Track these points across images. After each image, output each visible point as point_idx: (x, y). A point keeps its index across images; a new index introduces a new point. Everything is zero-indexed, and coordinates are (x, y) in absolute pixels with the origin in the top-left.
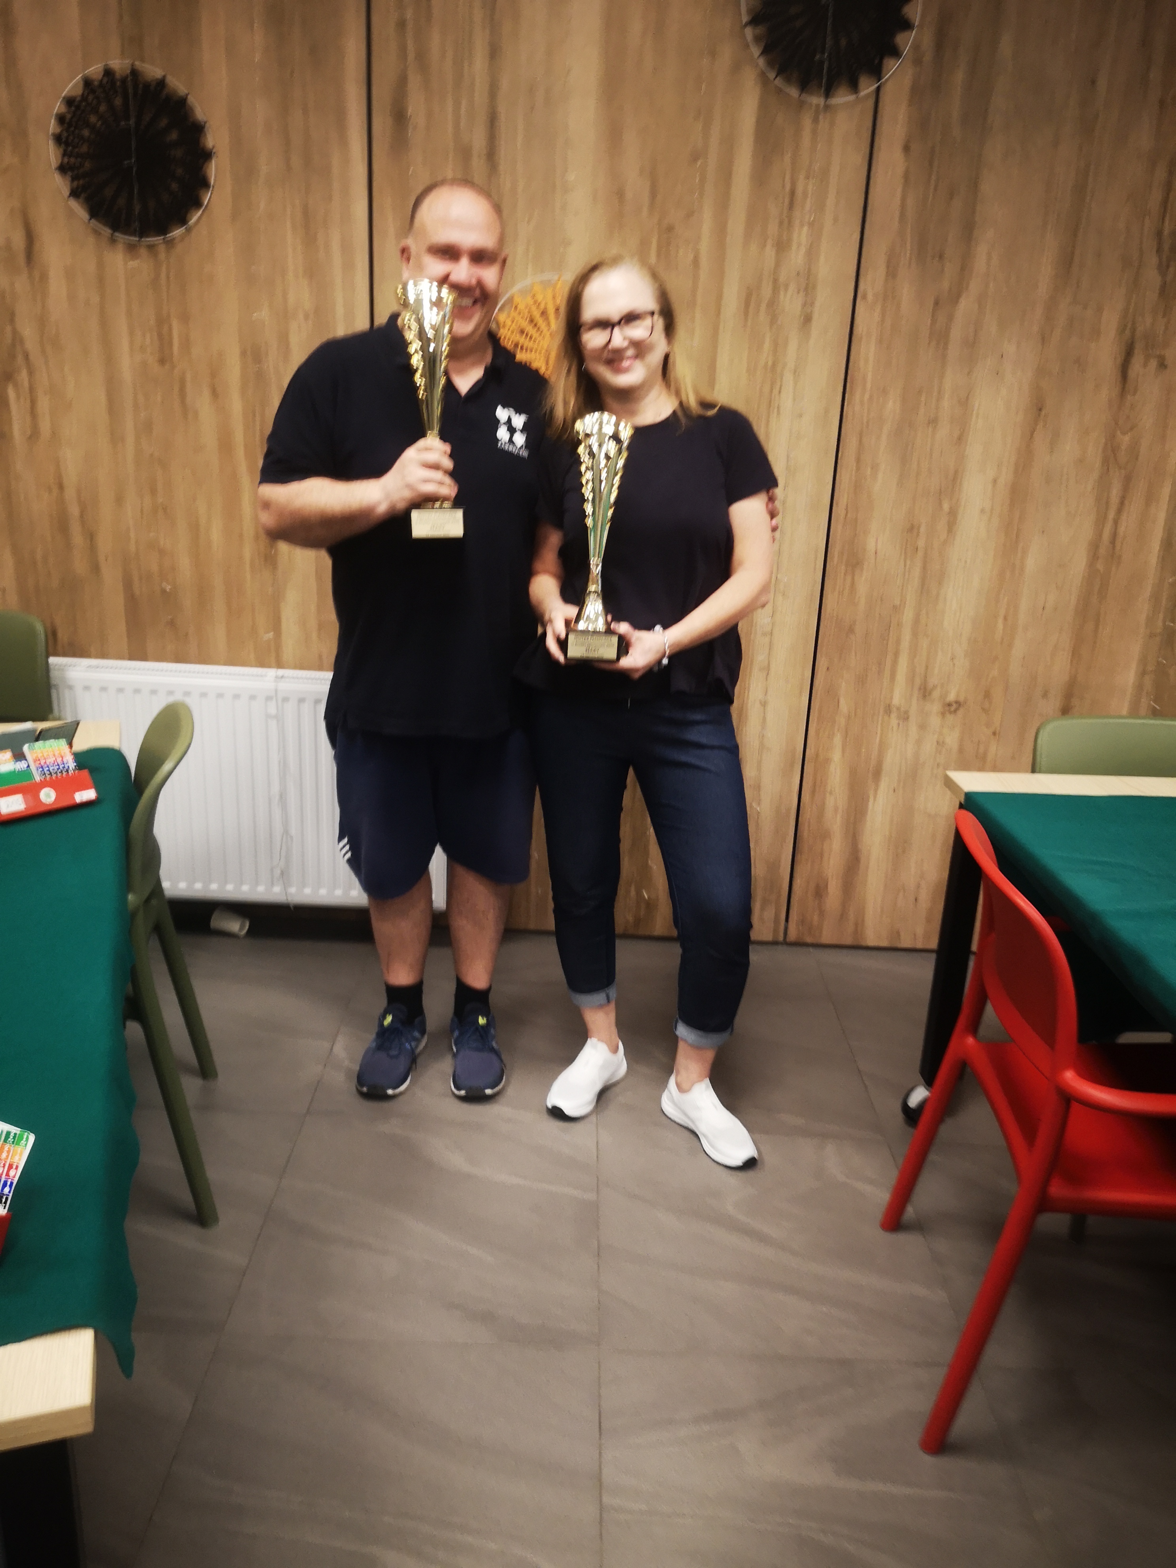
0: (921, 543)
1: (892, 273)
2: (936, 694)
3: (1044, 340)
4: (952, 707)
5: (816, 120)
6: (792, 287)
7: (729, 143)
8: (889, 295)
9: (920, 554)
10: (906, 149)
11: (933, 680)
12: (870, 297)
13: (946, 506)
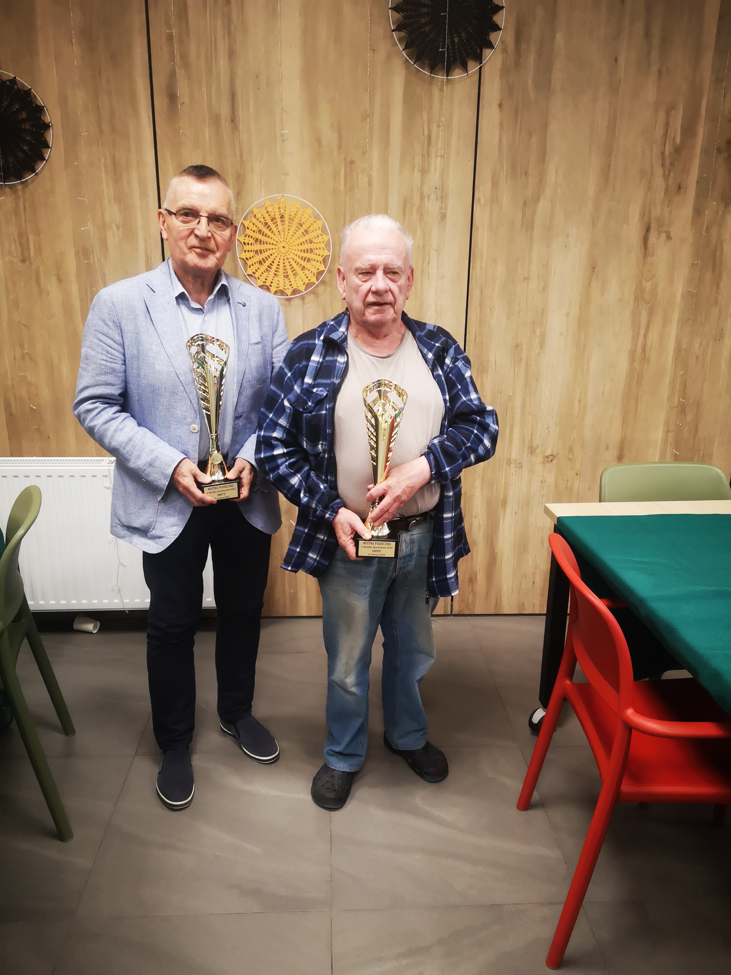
0: (524, 355)
1: (495, 185)
2: (539, 451)
3: (594, 224)
4: (550, 459)
5: (442, 90)
6: (433, 196)
7: (387, 106)
8: (494, 200)
9: (524, 362)
10: (500, 106)
11: (536, 443)
12: (482, 202)
13: (538, 331)
